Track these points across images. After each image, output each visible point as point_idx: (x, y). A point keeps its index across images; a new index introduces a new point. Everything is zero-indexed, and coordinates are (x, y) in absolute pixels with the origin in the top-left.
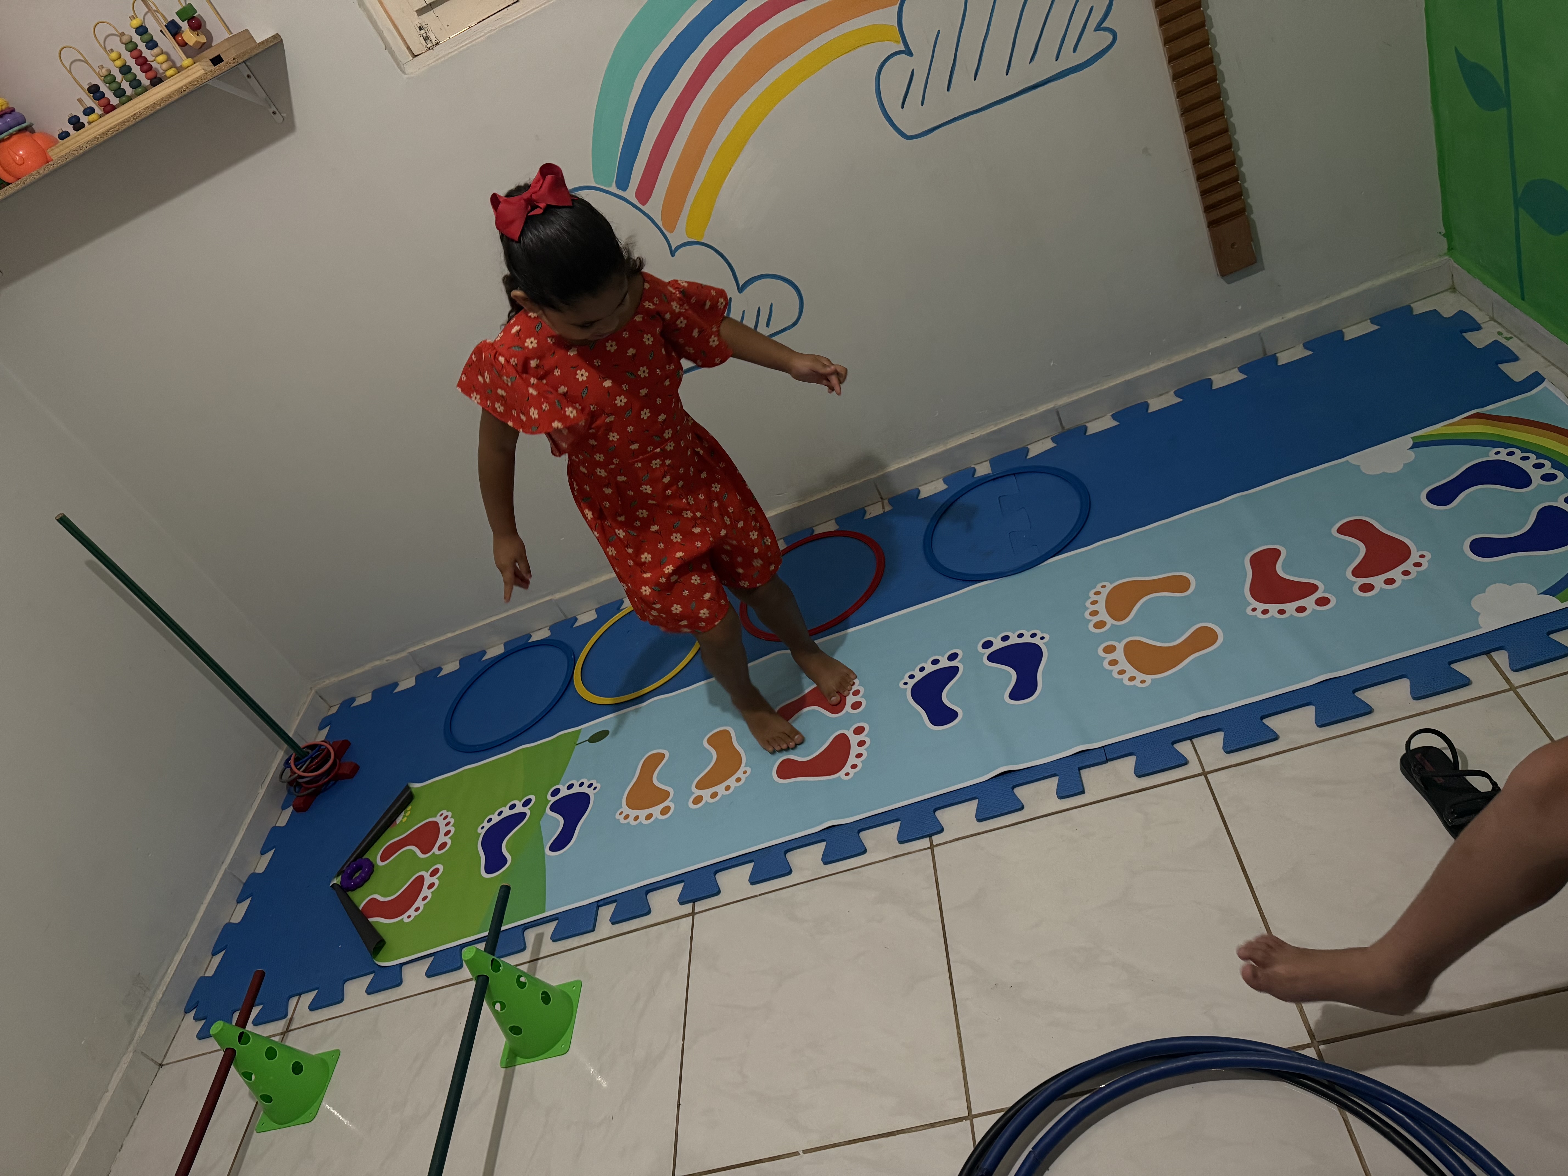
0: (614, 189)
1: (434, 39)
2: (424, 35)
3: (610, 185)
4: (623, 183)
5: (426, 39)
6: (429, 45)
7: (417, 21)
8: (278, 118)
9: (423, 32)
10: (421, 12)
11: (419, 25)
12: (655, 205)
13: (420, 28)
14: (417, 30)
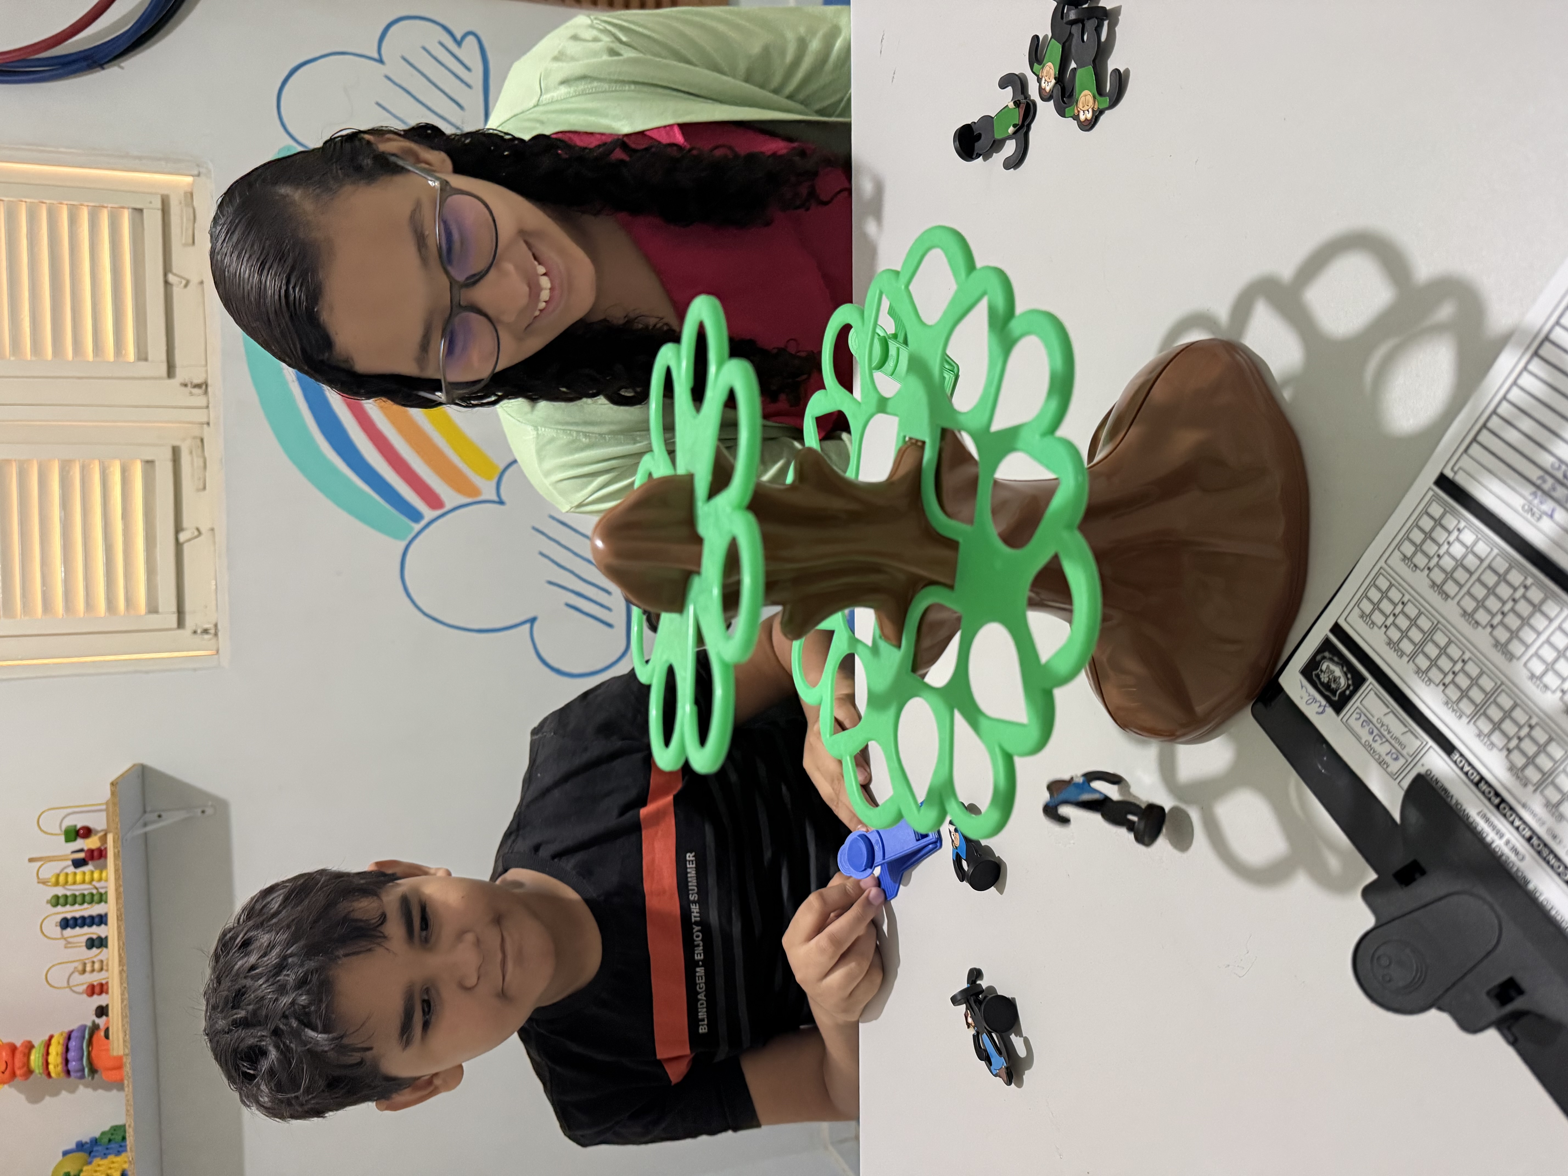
0: (417, 527)
1: (210, 626)
2: (203, 631)
3: (412, 529)
4: (415, 515)
5: (206, 631)
6: (212, 631)
7: (187, 632)
8: (209, 811)
9: (199, 631)
10: (181, 624)
11: (193, 632)
12: (449, 496)
13: (195, 632)
14: (195, 636)
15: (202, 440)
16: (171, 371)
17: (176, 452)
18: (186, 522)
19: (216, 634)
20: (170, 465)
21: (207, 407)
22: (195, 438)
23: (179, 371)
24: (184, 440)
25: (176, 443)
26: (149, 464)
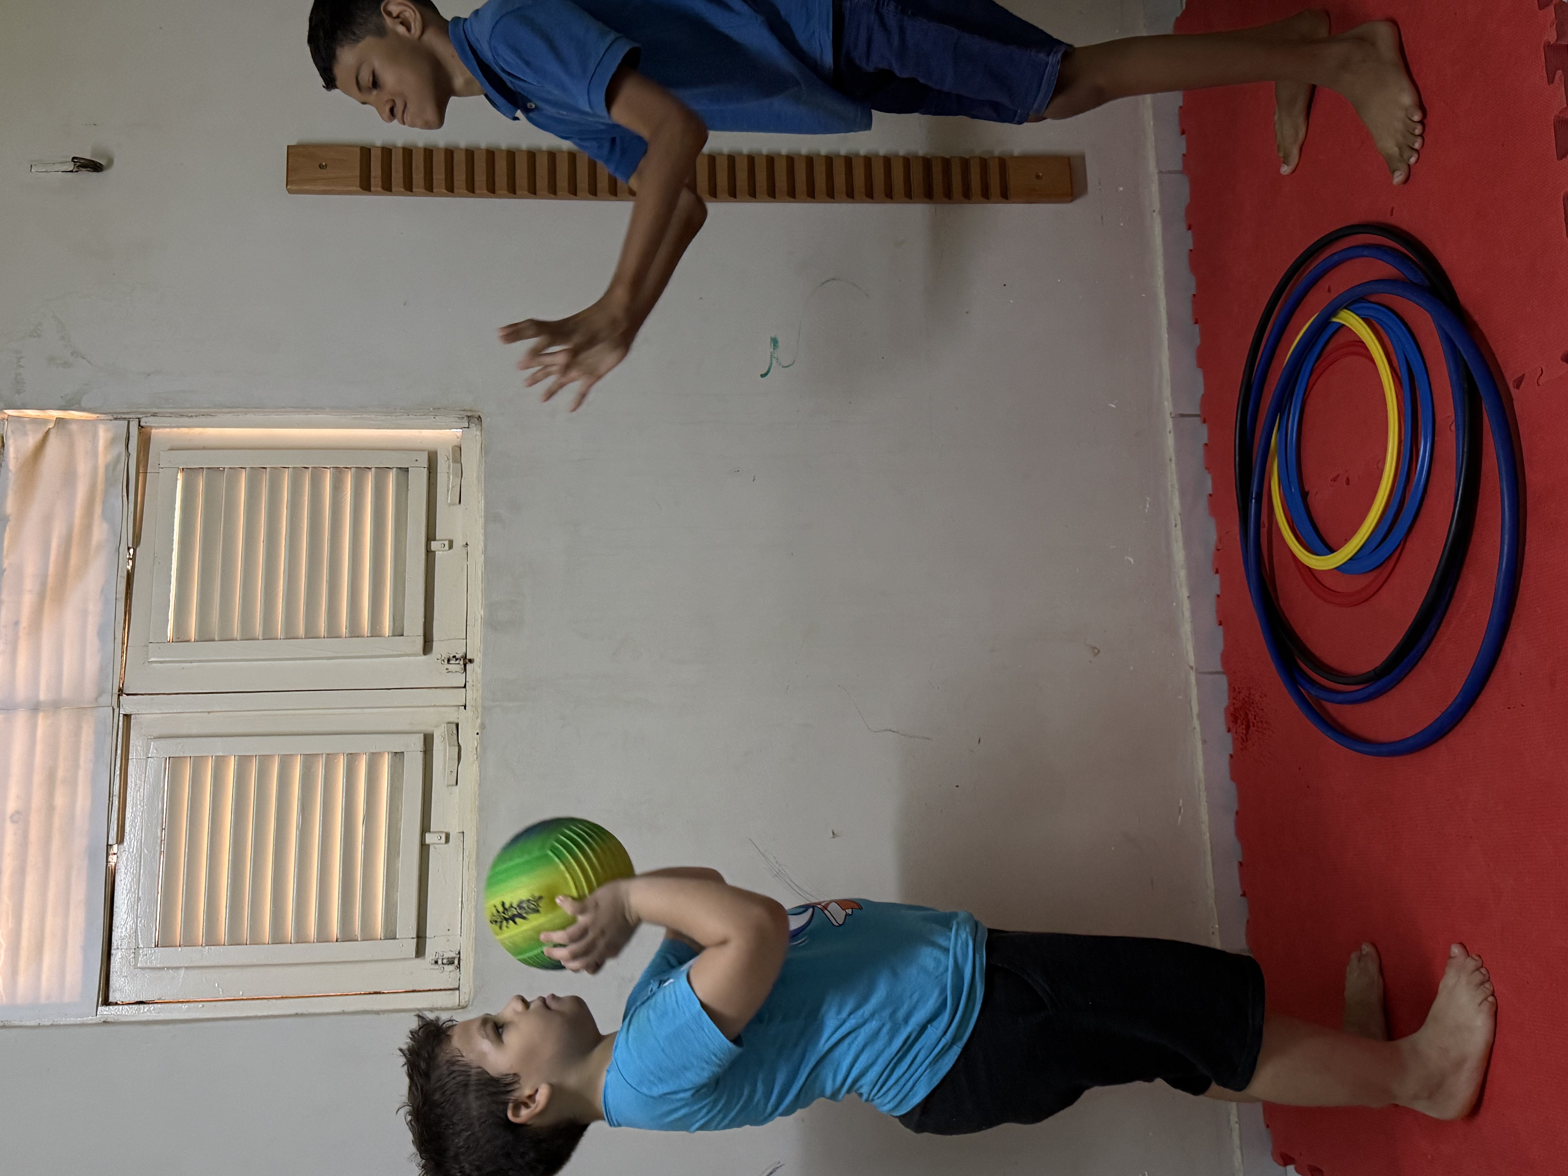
1: (453, 955)
2: (445, 961)
5: (448, 961)
6: (456, 962)
7: (427, 962)
9: (440, 962)
10: (420, 952)
11: (433, 962)
13: (436, 962)
14: (436, 967)
15: (457, 725)
16: (427, 646)
17: (428, 740)
18: (435, 824)
19: (459, 967)
20: (420, 756)
21: (465, 687)
22: (449, 723)
23: (435, 645)
24: (437, 726)
25: (428, 729)
26: (398, 756)
